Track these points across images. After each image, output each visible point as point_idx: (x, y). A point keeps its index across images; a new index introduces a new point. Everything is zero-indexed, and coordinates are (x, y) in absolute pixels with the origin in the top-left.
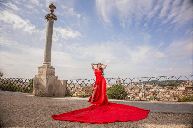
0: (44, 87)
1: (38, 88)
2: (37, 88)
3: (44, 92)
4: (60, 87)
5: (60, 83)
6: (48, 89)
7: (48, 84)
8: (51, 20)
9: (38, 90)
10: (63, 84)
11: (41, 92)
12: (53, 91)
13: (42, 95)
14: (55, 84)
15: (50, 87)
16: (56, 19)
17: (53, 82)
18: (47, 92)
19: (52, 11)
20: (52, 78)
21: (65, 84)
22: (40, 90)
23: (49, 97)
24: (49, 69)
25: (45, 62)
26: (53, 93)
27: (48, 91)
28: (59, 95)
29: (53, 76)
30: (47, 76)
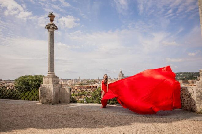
0: (51, 95)
1: (46, 97)
2: (44, 97)
3: (51, 100)
4: (66, 94)
5: (65, 91)
6: (55, 97)
7: (55, 92)
8: (51, 31)
9: (45, 99)
10: (68, 92)
11: (48, 100)
12: (59, 98)
13: (50, 103)
14: (60, 92)
15: (57, 95)
16: (57, 29)
17: (59, 90)
18: (54, 101)
19: (52, 21)
20: (57, 87)
21: (70, 92)
22: (47, 98)
23: (56, 104)
24: (54, 79)
25: (49, 73)
26: (59, 101)
27: (55, 99)
28: (64, 102)
29: (58, 85)
30: (53, 86)
